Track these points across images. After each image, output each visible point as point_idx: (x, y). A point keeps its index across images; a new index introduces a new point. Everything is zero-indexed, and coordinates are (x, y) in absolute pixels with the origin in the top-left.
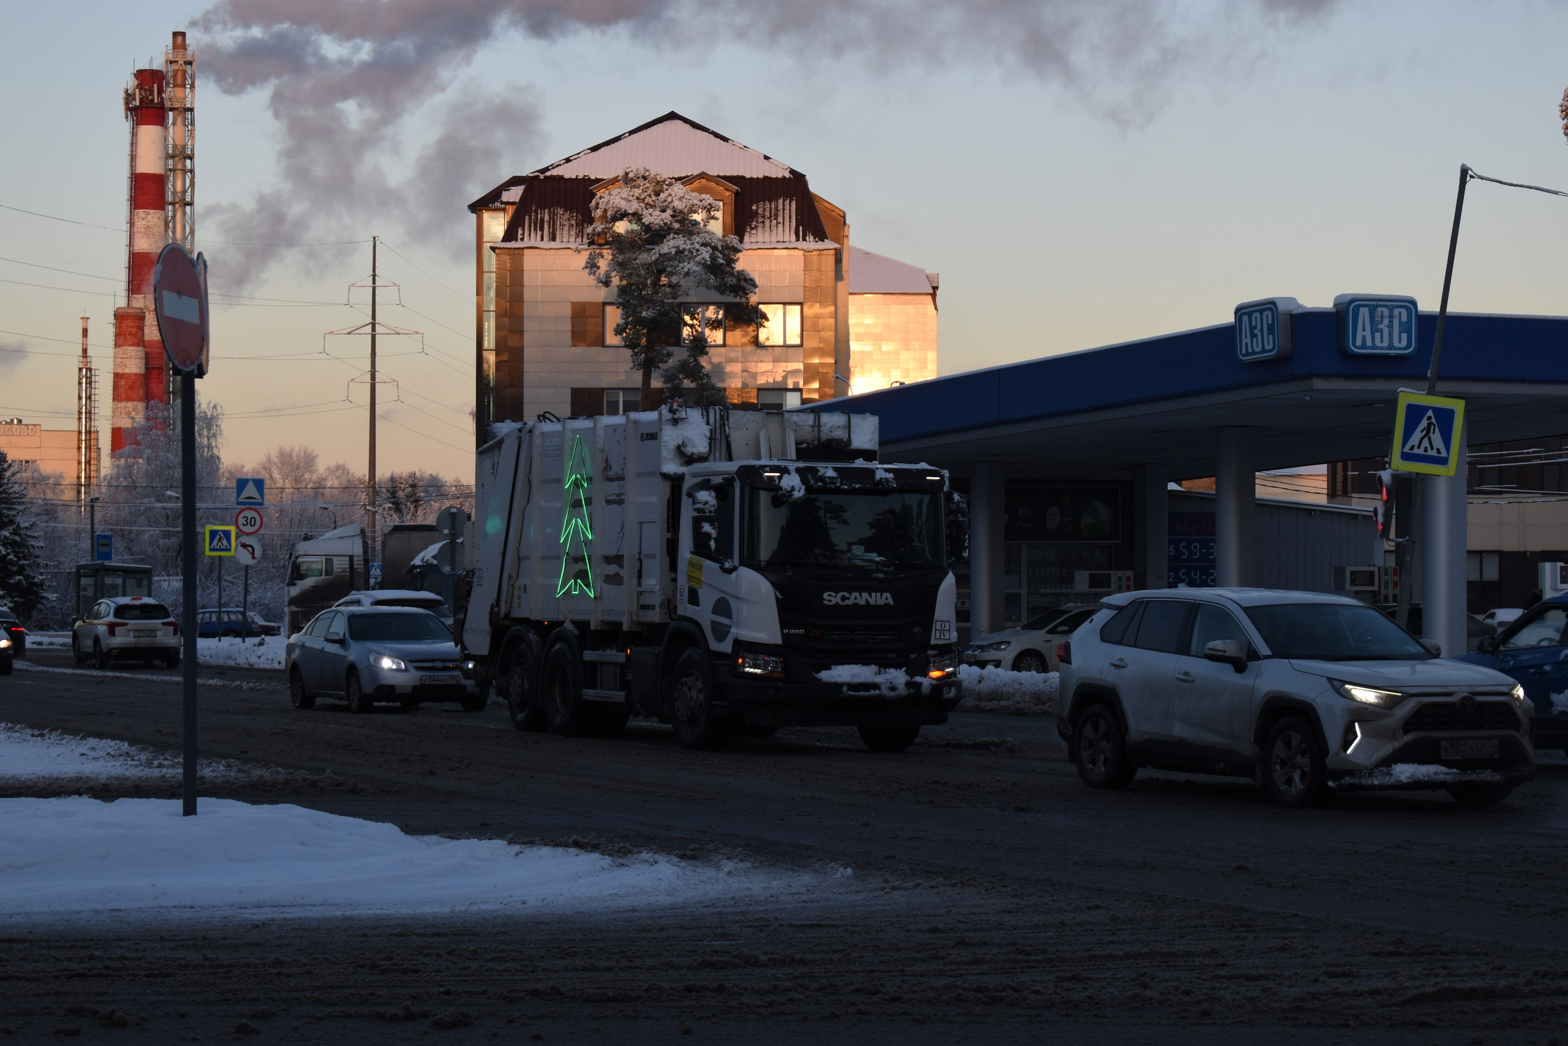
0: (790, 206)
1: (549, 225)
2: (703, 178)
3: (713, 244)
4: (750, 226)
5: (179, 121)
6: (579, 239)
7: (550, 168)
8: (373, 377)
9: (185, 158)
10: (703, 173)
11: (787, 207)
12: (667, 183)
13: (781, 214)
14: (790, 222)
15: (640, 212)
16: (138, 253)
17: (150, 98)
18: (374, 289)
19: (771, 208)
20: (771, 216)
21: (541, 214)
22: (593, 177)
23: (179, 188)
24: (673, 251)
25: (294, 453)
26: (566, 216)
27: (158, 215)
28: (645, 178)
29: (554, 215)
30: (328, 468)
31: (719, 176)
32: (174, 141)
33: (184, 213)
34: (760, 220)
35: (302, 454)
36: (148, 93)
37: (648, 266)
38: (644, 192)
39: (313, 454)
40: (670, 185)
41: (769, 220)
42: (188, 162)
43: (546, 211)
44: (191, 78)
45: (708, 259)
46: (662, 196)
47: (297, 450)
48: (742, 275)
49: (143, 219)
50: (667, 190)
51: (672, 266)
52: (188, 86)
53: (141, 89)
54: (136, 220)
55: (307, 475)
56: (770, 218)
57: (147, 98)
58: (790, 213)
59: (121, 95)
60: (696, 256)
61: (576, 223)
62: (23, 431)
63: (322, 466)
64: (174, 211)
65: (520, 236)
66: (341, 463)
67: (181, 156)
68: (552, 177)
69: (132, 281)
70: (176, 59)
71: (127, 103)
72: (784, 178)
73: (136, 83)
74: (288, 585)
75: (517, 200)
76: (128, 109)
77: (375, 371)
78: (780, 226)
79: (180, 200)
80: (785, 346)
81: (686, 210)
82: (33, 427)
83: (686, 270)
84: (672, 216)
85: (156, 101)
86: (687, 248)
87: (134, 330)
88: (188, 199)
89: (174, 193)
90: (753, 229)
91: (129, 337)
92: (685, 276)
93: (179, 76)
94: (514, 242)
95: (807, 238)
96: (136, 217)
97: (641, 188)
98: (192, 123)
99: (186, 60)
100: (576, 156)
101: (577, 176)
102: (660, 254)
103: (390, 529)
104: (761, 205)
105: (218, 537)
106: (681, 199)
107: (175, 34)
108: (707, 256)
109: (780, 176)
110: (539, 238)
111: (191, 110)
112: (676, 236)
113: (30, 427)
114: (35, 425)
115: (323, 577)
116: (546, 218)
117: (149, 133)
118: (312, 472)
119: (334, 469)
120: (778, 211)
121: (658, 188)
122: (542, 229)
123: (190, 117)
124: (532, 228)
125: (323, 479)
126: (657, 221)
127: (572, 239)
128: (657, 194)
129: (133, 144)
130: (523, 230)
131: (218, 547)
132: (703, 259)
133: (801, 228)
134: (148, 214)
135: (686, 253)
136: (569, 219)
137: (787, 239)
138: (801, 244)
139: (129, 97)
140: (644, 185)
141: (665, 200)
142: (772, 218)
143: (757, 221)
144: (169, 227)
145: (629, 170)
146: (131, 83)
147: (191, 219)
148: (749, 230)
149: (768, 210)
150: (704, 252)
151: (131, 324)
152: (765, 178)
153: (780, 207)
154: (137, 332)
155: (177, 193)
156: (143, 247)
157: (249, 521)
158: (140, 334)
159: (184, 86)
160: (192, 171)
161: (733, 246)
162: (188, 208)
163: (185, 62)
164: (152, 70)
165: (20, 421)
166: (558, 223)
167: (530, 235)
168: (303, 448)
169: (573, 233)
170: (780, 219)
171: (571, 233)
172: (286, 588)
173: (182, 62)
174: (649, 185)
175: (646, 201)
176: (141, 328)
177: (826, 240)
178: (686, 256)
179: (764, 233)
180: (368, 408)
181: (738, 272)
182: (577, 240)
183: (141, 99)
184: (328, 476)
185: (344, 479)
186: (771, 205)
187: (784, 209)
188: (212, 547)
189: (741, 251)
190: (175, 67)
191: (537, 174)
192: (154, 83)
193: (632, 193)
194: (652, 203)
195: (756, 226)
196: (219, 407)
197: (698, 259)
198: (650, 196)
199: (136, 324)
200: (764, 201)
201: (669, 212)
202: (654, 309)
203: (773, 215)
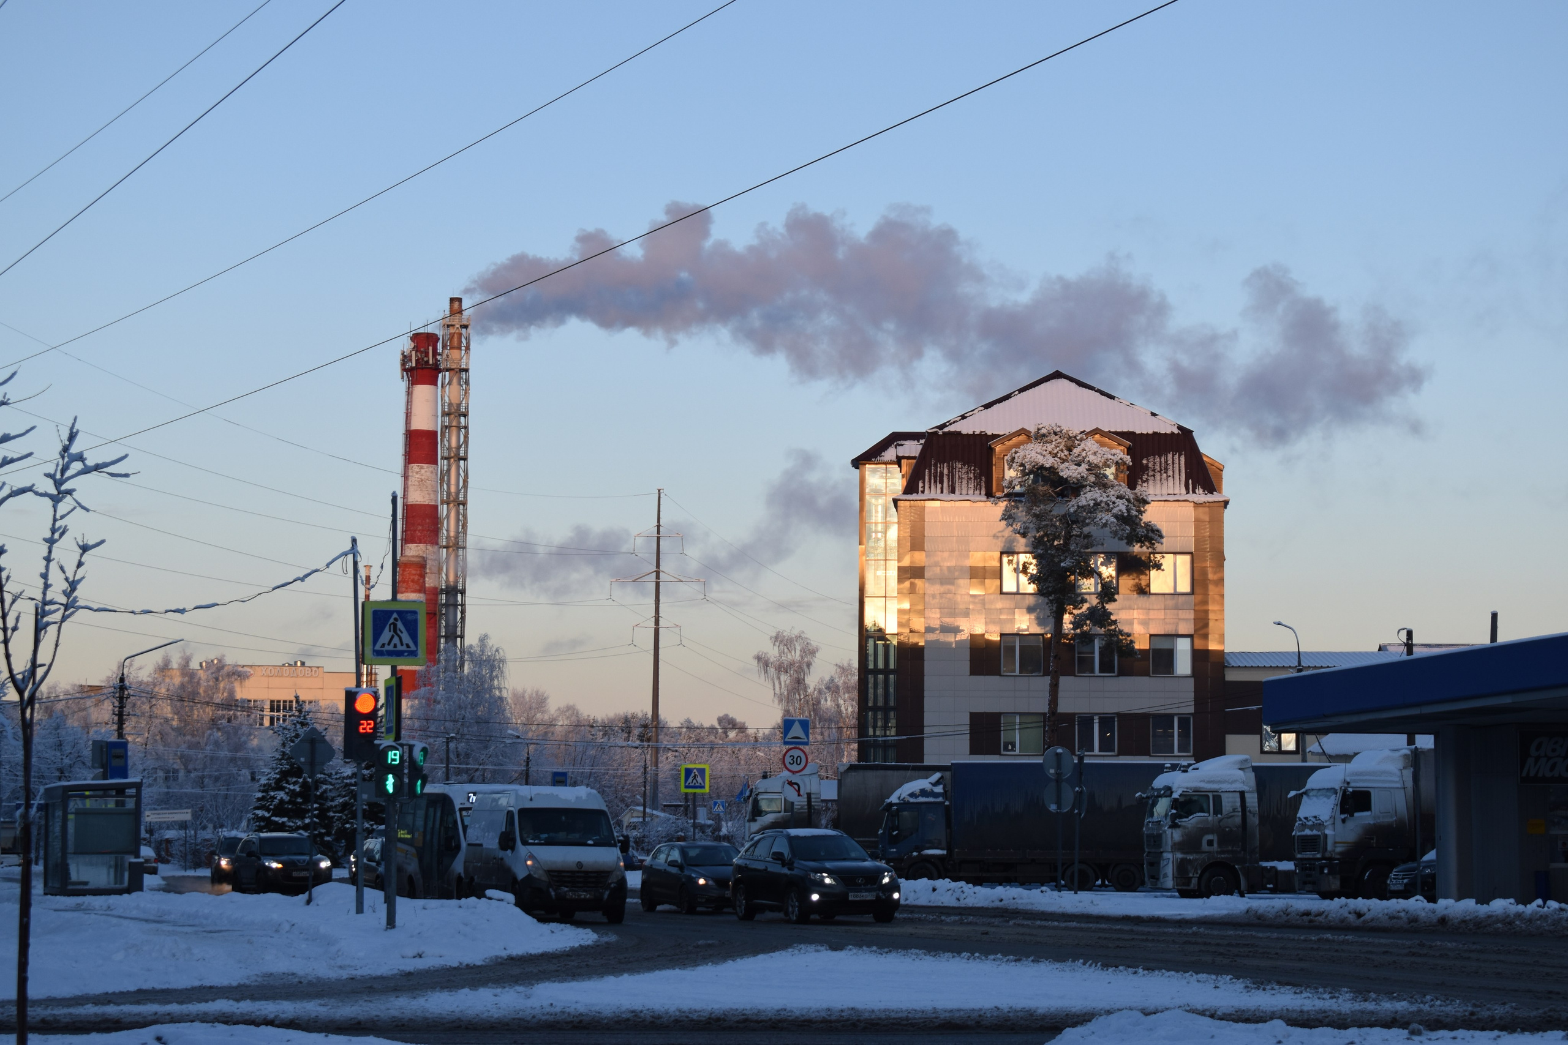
0: (1179, 460)
1: (949, 478)
2: (1096, 434)
3: (1127, 497)
4: (1141, 479)
5: (455, 380)
6: (978, 492)
7: (948, 424)
8: (657, 622)
9: (460, 415)
10: (1097, 429)
11: (1177, 461)
12: (1078, 438)
13: (1171, 467)
14: (1180, 475)
15: (1056, 466)
16: (412, 505)
17: (425, 359)
18: (658, 539)
19: (1161, 462)
20: (1161, 470)
21: (940, 468)
22: (989, 433)
23: (454, 444)
24: (1092, 503)
25: (526, 694)
26: (964, 470)
27: (431, 469)
28: (1055, 434)
29: (953, 469)
30: (559, 709)
31: (1110, 432)
32: (450, 400)
33: (458, 467)
34: (1151, 473)
35: (534, 695)
36: (424, 355)
37: (1063, 518)
38: (1056, 447)
39: (545, 695)
40: (1081, 440)
41: (1159, 474)
42: (462, 419)
43: (945, 464)
44: (466, 339)
45: (1125, 511)
46: (1076, 451)
47: (529, 691)
48: (1150, 526)
49: (417, 473)
50: (1079, 445)
51: (1090, 518)
52: (463, 348)
53: (416, 351)
54: (410, 474)
55: (539, 716)
56: (1160, 472)
57: (423, 359)
58: (1179, 467)
59: (398, 358)
60: (1112, 508)
61: (975, 477)
62: (307, 672)
63: (554, 706)
64: (449, 466)
65: (920, 489)
66: (571, 703)
67: (457, 414)
68: (950, 433)
69: (406, 531)
70: (453, 323)
71: (403, 364)
72: (1173, 433)
73: (413, 345)
74: (749, 821)
75: (917, 455)
76: (404, 370)
77: (659, 617)
78: (1171, 479)
79: (455, 455)
80: (1176, 594)
81: (1101, 465)
82: (316, 669)
83: (1104, 521)
84: (1087, 470)
85: (431, 362)
86: (1104, 500)
87: (416, 578)
88: (462, 454)
89: (449, 448)
90: (1144, 482)
91: (411, 584)
92: (1102, 527)
93: (456, 339)
94: (915, 494)
95: (1197, 491)
96: (410, 471)
97: (1054, 443)
98: (467, 383)
99: (462, 323)
100: (971, 413)
101: (974, 432)
102: (1078, 506)
103: (846, 768)
104: (1151, 459)
105: (693, 775)
106: (1095, 453)
107: (452, 300)
108: (1124, 508)
109: (1169, 432)
110: (939, 491)
111: (466, 370)
112: (1092, 489)
113: (314, 669)
114: (318, 667)
115: (782, 814)
116: (946, 471)
117: (422, 391)
118: (543, 712)
119: (565, 710)
120: (1167, 465)
121: (1069, 443)
122: (942, 482)
123: (464, 378)
124: (932, 481)
125: (554, 719)
126: (1075, 475)
127: (971, 492)
128: (1070, 450)
129: (409, 402)
130: (924, 483)
131: (693, 784)
132: (1120, 510)
133: (1190, 481)
134: (422, 468)
135: (1103, 505)
136: (967, 473)
137: (1177, 491)
138: (1191, 497)
139: (405, 359)
140: (1056, 440)
141: (1079, 455)
142: (1163, 472)
143: (1148, 475)
144: (444, 481)
145: (1041, 426)
146: (407, 345)
147: (464, 472)
148: (1140, 483)
149: (1158, 464)
150: (1120, 504)
151: (414, 572)
152: (1155, 433)
153: (1170, 462)
154: (419, 580)
155: (452, 448)
156: (417, 499)
157: (795, 760)
158: (421, 581)
159: (460, 348)
160: (466, 428)
161: (1142, 498)
162: (462, 462)
163: (461, 326)
164: (428, 333)
165: (303, 664)
166: (957, 476)
167: (930, 488)
168: (535, 689)
169: (971, 486)
170: (1170, 473)
171: (970, 486)
172: (747, 824)
173: (458, 326)
174: (1061, 440)
175: (1059, 455)
176: (423, 576)
177: (1215, 493)
178: (1103, 508)
179: (1154, 486)
180: (652, 652)
181: (1144, 523)
182: (976, 492)
183: (417, 361)
184: (559, 717)
185: (574, 718)
186: (1160, 459)
187: (1173, 463)
188: (687, 784)
189: (1148, 503)
190: (452, 330)
191: (936, 430)
192: (429, 346)
193: (1045, 448)
194: (1064, 457)
195: (1147, 479)
196: (501, 651)
197: (1115, 511)
198: (1062, 451)
199: (418, 572)
200: (1154, 455)
201: (1084, 466)
202: (1072, 558)
203: (1163, 468)
